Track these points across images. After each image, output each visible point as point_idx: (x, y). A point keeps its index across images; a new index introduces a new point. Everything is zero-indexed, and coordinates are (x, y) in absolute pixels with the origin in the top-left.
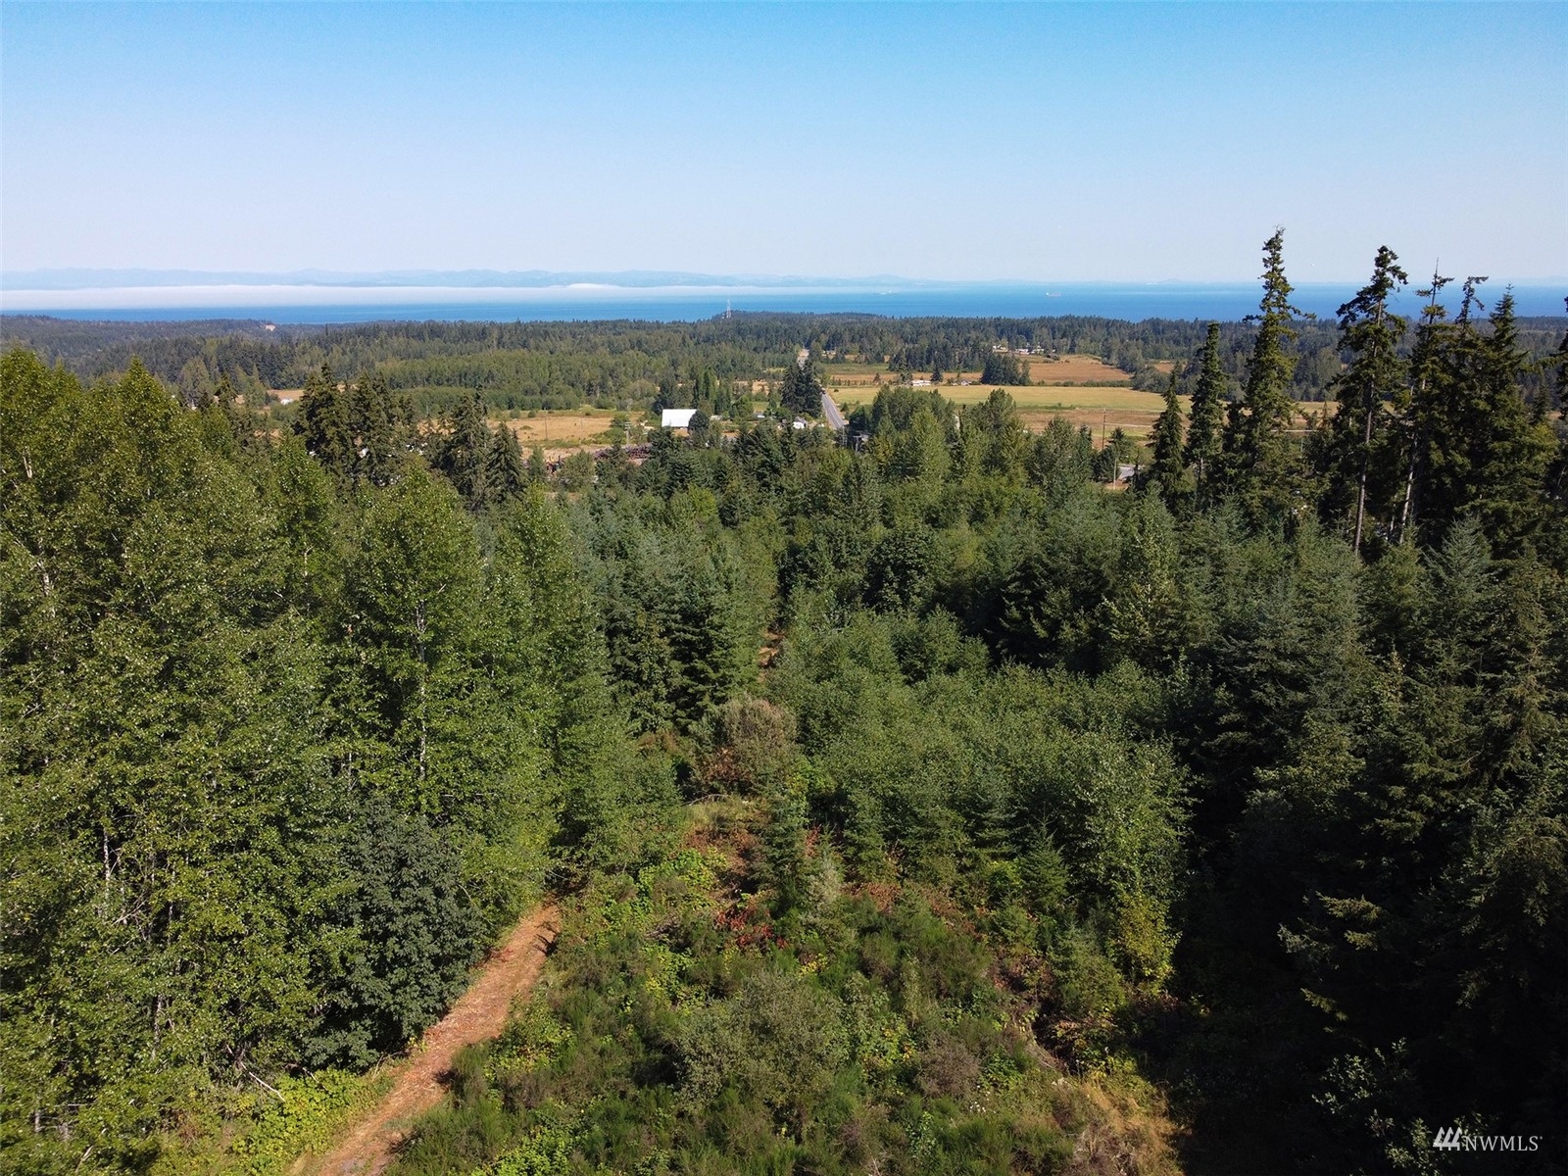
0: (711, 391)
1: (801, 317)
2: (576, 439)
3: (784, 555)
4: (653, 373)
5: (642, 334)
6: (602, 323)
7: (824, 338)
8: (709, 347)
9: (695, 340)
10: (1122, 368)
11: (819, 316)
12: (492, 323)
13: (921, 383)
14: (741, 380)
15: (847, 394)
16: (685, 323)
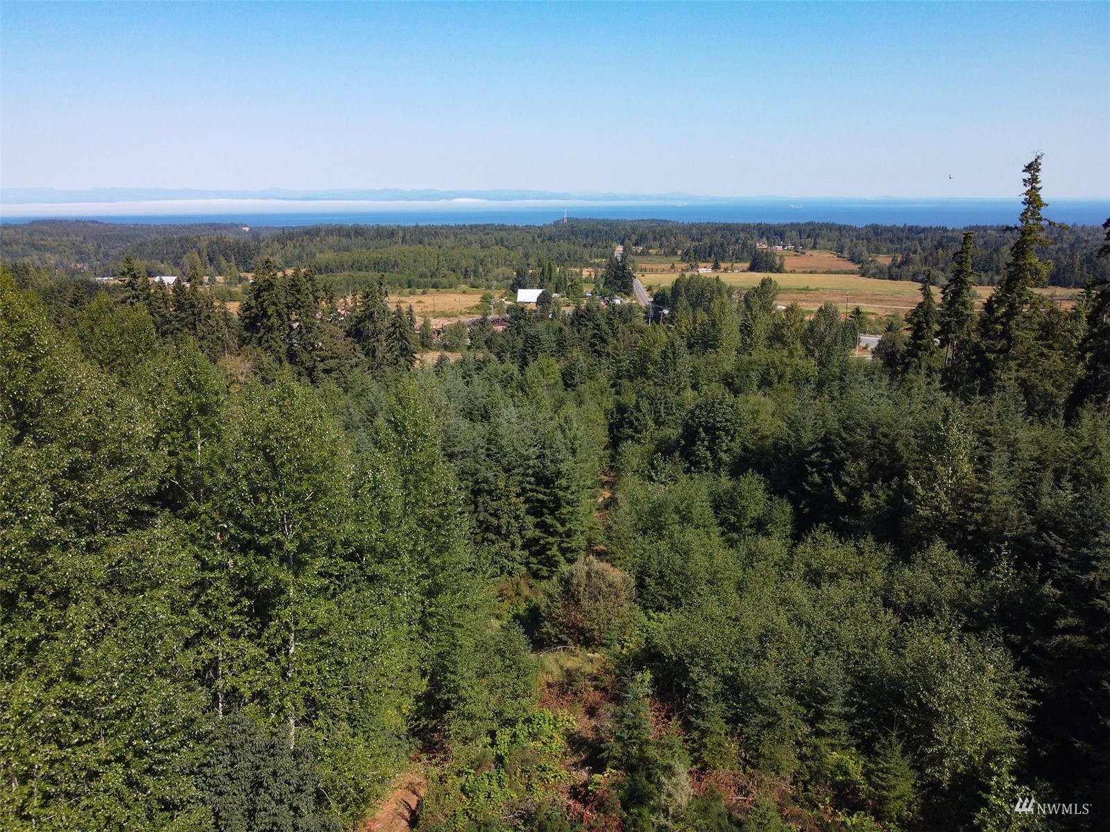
0: (553, 276)
1: (617, 222)
2: (455, 311)
3: (612, 413)
4: (511, 262)
5: (504, 234)
6: (476, 226)
7: (634, 238)
8: (551, 244)
9: (541, 239)
10: (852, 260)
11: (630, 221)
12: (399, 226)
13: (705, 271)
14: (574, 267)
15: (650, 278)
16: (534, 226)
